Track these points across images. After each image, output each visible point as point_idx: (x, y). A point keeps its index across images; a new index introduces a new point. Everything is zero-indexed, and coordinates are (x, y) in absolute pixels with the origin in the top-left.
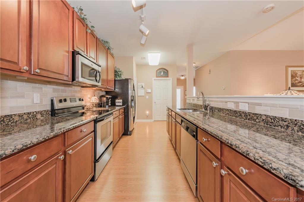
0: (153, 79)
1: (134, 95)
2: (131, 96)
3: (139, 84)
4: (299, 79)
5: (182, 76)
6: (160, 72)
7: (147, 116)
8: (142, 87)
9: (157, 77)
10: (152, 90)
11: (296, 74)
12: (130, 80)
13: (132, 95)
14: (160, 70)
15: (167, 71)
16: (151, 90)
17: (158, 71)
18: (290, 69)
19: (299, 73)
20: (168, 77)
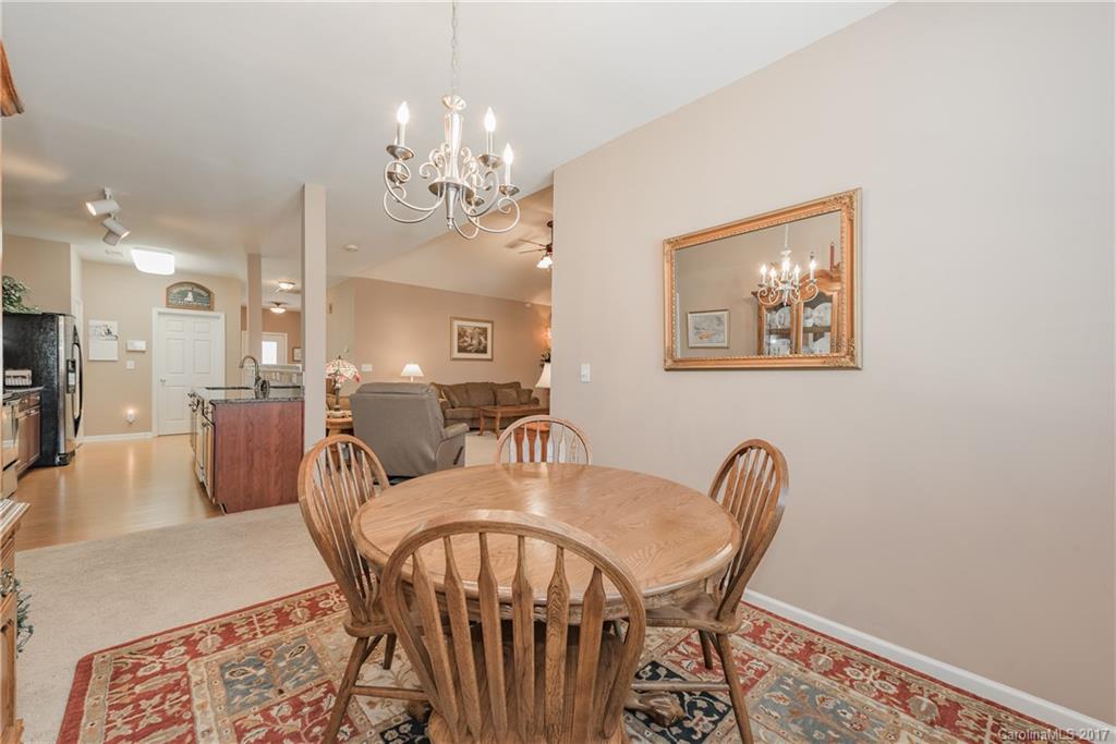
0: (155, 311)
1: (77, 358)
2: (68, 361)
3: (92, 322)
4: (468, 340)
5: (278, 304)
6: (185, 294)
7: (131, 423)
8: (109, 332)
9: (168, 305)
10: (149, 345)
11: (465, 332)
12: (61, 318)
13: (70, 358)
14: (183, 289)
15: (209, 292)
16: (147, 343)
17: (175, 291)
18: (457, 323)
19: (469, 331)
20: (210, 308)
